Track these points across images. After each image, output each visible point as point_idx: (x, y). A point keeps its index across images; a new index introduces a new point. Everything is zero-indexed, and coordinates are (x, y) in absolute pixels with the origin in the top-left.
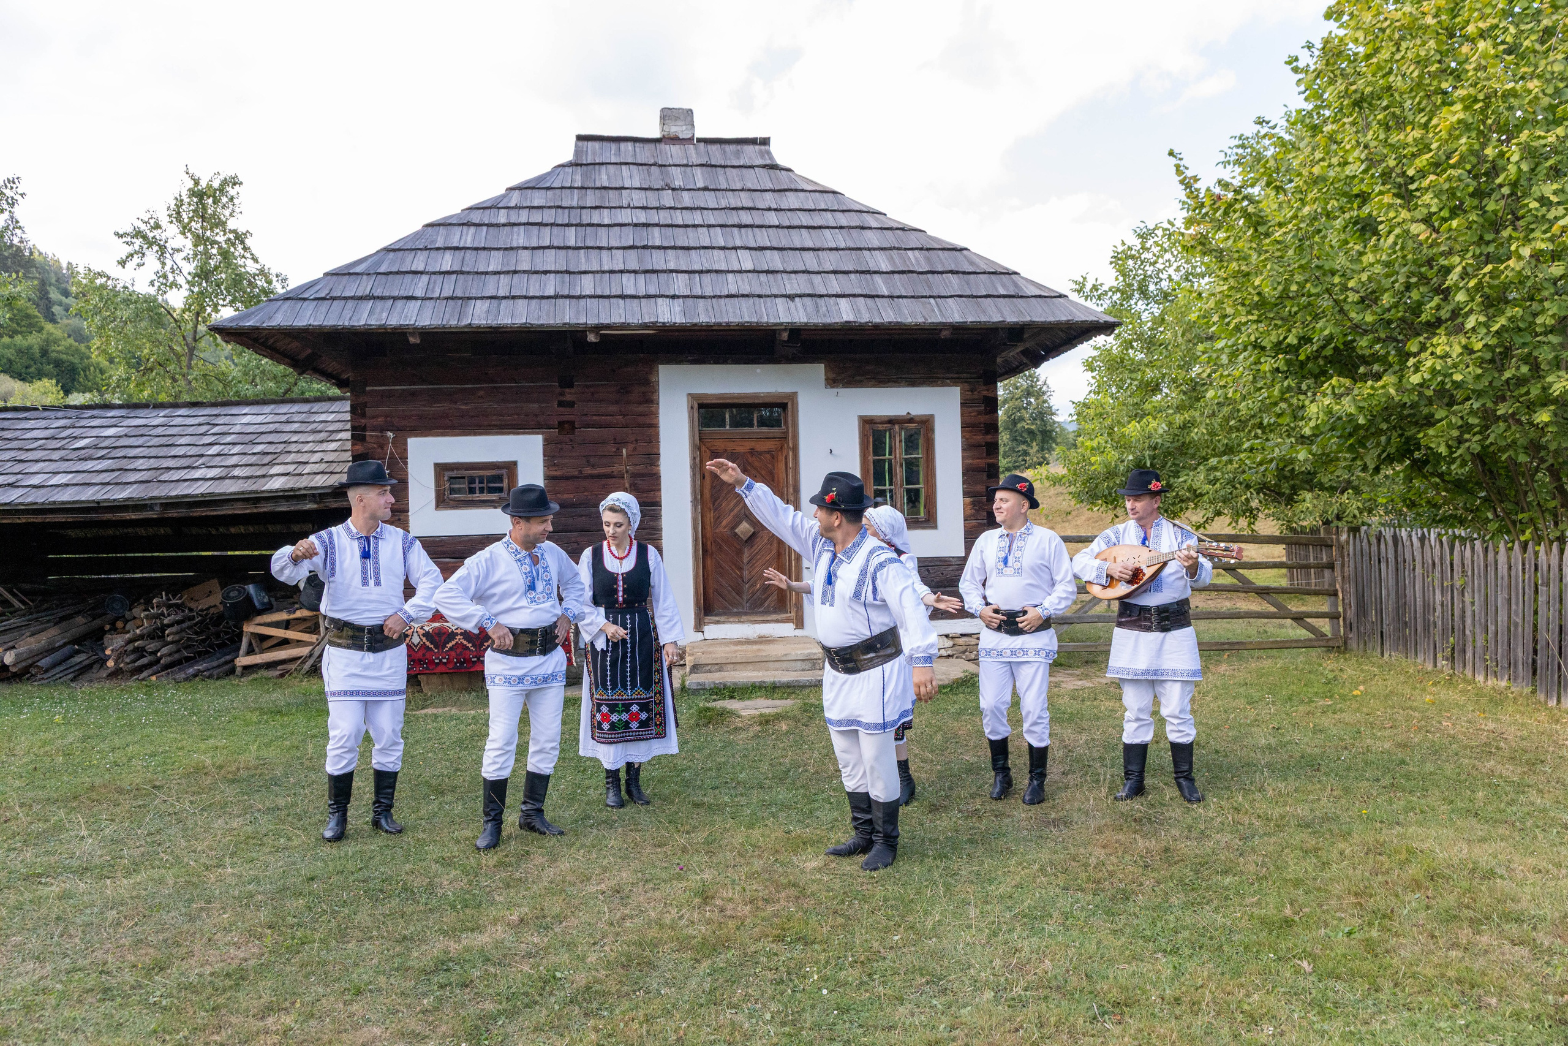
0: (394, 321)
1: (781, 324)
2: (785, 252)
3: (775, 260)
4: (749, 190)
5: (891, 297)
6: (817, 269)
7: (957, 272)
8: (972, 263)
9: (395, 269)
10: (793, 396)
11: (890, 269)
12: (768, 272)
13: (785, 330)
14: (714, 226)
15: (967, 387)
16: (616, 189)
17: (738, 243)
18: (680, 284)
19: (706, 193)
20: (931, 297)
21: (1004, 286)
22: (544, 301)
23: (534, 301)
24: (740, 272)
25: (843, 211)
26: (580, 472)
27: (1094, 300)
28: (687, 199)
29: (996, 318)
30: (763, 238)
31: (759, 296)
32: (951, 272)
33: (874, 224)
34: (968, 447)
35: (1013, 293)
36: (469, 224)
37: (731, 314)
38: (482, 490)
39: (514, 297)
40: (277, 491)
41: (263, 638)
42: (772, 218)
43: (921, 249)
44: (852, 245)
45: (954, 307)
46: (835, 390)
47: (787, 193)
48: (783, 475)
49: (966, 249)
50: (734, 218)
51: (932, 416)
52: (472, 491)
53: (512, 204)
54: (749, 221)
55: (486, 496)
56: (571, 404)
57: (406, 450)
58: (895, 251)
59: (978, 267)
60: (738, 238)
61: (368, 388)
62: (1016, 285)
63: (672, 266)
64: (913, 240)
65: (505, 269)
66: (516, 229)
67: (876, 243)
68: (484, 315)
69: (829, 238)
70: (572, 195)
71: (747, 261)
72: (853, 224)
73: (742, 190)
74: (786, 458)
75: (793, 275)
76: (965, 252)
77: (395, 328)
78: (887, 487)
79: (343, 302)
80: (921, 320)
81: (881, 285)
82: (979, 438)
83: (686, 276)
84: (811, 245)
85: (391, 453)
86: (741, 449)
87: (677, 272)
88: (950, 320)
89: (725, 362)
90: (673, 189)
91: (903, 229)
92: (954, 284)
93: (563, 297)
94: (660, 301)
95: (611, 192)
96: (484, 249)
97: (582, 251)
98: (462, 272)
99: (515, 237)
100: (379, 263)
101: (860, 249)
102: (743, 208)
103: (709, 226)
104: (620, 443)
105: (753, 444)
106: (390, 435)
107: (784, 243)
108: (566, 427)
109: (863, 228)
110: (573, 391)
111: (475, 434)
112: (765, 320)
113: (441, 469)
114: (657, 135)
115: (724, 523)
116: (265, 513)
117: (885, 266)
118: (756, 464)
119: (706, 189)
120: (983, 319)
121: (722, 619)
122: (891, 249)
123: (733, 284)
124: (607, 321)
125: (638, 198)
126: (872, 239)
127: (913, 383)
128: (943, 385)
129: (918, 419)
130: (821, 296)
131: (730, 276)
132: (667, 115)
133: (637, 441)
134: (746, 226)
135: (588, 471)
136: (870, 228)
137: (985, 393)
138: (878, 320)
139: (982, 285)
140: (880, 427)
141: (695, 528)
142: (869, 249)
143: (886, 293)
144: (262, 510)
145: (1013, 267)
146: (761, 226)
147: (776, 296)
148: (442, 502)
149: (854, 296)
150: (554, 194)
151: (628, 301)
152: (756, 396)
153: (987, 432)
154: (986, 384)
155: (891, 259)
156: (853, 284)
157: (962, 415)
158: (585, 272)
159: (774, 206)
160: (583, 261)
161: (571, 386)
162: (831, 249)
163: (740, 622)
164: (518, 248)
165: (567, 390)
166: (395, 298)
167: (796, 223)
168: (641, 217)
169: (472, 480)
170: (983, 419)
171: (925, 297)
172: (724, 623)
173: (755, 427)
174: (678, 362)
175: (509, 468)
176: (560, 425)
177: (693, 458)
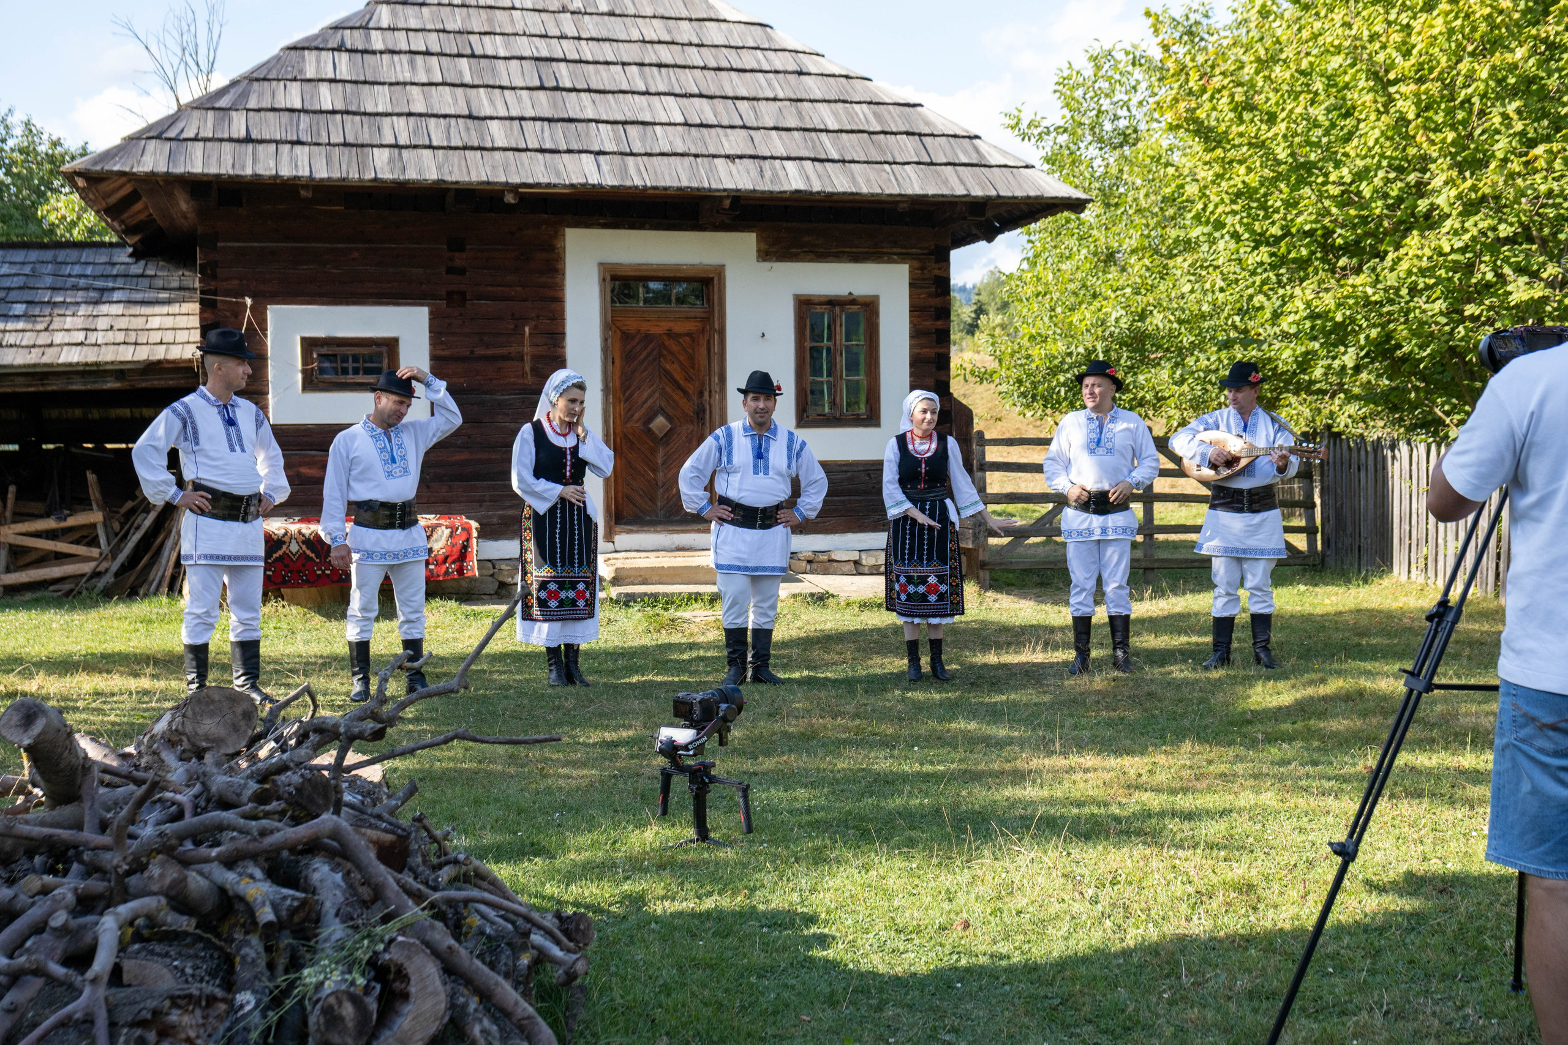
0: (286, 172)
1: (725, 190)
2: (716, 101)
3: (705, 111)
4: (663, 17)
5: (843, 161)
6: (755, 125)
7: (913, 134)
8: (927, 123)
9: (266, 104)
10: (720, 271)
11: (836, 127)
12: (702, 125)
13: (728, 197)
14: (629, 64)
15: (916, 264)
16: (504, 9)
17: (662, 88)
18: (605, 138)
19: (613, 19)
20: (886, 162)
21: (965, 152)
22: (451, 152)
23: (441, 152)
24: (670, 124)
25: (775, 50)
26: (472, 352)
27: (1033, 140)
28: (591, 26)
29: (960, 191)
30: (689, 81)
31: (696, 156)
32: (908, 133)
33: (813, 70)
34: (917, 334)
35: (975, 161)
36: (340, 48)
37: (667, 178)
38: (356, 371)
39: (416, 147)
40: (78, 364)
41: (26, 550)
42: (694, 56)
43: (870, 103)
44: (793, 96)
45: (913, 176)
46: (767, 265)
47: (707, 23)
48: (704, 362)
49: (920, 105)
50: (650, 55)
51: (877, 297)
52: (345, 371)
53: (385, 25)
54: (670, 61)
55: (361, 379)
56: (462, 272)
57: (265, 320)
58: (841, 105)
59: (935, 127)
60: (659, 81)
61: (220, 244)
62: (977, 150)
63: (590, 114)
64: (858, 91)
65: (397, 110)
66: (396, 58)
67: (819, 95)
68: (387, 169)
69: (761, 85)
70: (454, 14)
71: (673, 110)
72: (790, 68)
73: (654, 17)
74: (709, 342)
75: (729, 131)
76: (919, 109)
77: (289, 179)
78: (825, 378)
79: (217, 144)
80: (879, 191)
81: (829, 146)
82: (928, 324)
83: (609, 126)
84: (745, 94)
85: (249, 322)
86: (655, 330)
87: (597, 121)
88: (910, 192)
89: (641, 227)
90: (573, 13)
91: (847, 77)
92: (908, 148)
93: (473, 148)
94: (583, 156)
95: (497, 12)
96: (365, 82)
97: (482, 90)
98: (348, 112)
99: (398, 68)
100: (245, 95)
101: (801, 100)
102: (660, 42)
103: (624, 64)
104: (520, 320)
105: (671, 325)
106: (249, 301)
107: (713, 90)
108: (456, 298)
109: (800, 73)
110: (464, 255)
111: (348, 303)
112: (706, 185)
113: (309, 344)
115: (637, 416)
116: (54, 392)
117: (832, 125)
118: (675, 348)
119: (612, 14)
120: (946, 192)
121: (634, 528)
122: (836, 101)
123: (665, 139)
124: (530, 181)
125: (535, 24)
126: (814, 87)
127: (856, 258)
128: (890, 261)
129: (861, 300)
130: (765, 158)
131: (658, 128)
133: (538, 317)
134: (667, 66)
135: (481, 351)
136: (809, 74)
137: (937, 272)
138: (829, 189)
139: (940, 151)
140: (819, 309)
141: (606, 421)
142: (811, 101)
143: (836, 157)
144: (50, 388)
145: (974, 131)
146: (684, 67)
147: (714, 156)
148: (312, 382)
149: (801, 159)
150: (432, 14)
151: (547, 155)
152: (678, 267)
153: (938, 318)
154: (937, 261)
155: (835, 114)
156: (796, 143)
157: (911, 296)
158: (491, 118)
159: (696, 41)
160: (484, 103)
161: (462, 249)
162: (767, 99)
163: (656, 532)
164: (405, 84)
165: (457, 254)
166: (277, 142)
167: (725, 64)
168: (543, 49)
169: (345, 359)
170: (934, 302)
171: (880, 163)
172: (637, 532)
173: (673, 305)
174: (588, 226)
175: (391, 344)
176: (450, 295)
177: (605, 340)
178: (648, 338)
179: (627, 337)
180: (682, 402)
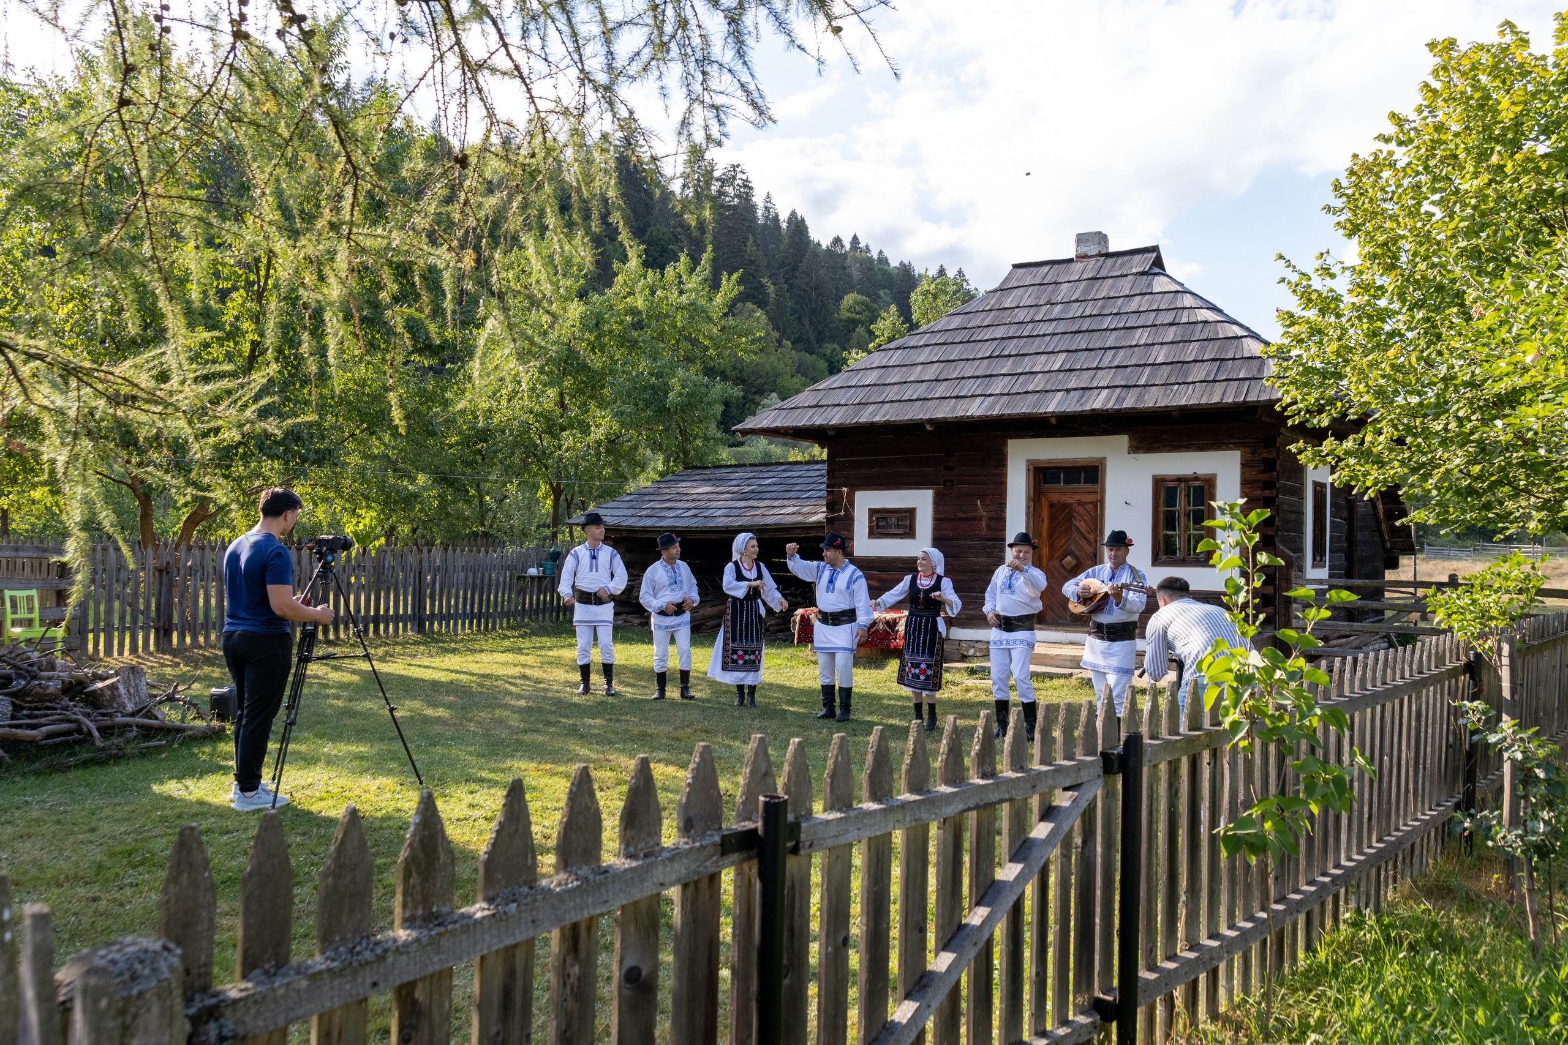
0: (819, 422)
2: (1093, 352)
3: (1080, 360)
4: (1109, 298)
5: (1145, 386)
6: (1105, 366)
7: (1217, 360)
8: (1238, 350)
10: (1102, 461)
11: (1164, 361)
12: (1068, 370)
14: (1057, 334)
15: (1248, 450)
16: (1012, 308)
17: (1064, 348)
18: (1000, 385)
19: (1074, 305)
20: (1177, 384)
22: (908, 403)
23: (902, 404)
24: (1048, 372)
25: (1168, 310)
26: (956, 515)
28: (1057, 311)
29: (1215, 400)
30: (1086, 341)
32: (1213, 360)
33: (1185, 320)
35: (1249, 376)
37: (1016, 407)
38: (894, 527)
39: (892, 402)
42: (1105, 323)
44: (1151, 341)
45: (1190, 391)
46: (1135, 455)
51: (1215, 475)
52: (889, 527)
53: (937, 329)
55: (898, 531)
56: (952, 469)
57: (853, 499)
58: (1181, 344)
59: (1240, 353)
60: (1068, 342)
61: (837, 459)
62: (1261, 368)
63: (1004, 371)
65: (901, 381)
66: (926, 349)
67: (1170, 339)
69: (1137, 337)
70: (979, 317)
71: (1059, 362)
72: (1167, 322)
73: (1103, 299)
74: (1097, 508)
75: (1084, 372)
78: (1176, 532)
81: (1144, 376)
82: (1258, 493)
83: (1010, 378)
84: (1117, 345)
85: (847, 501)
86: (1070, 501)
87: (1005, 375)
88: (1178, 404)
89: (1054, 436)
90: (1051, 304)
92: (1204, 371)
93: (920, 400)
94: (978, 398)
95: (1006, 312)
97: (955, 363)
98: (875, 385)
99: (922, 355)
100: (835, 381)
101: (1153, 345)
102: (1090, 316)
103: (1054, 334)
104: (977, 496)
105: (1078, 497)
106: (847, 489)
107: (1099, 344)
108: (948, 484)
109: (1172, 324)
110: (953, 459)
111: (894, 489)
112: (1036, 410)
113: (872, 512)
114: (1072, 254)
115: (1057, 555)
117: (1161, 359)
118: (1082, 512)
119: (1076, 301)
120: (1204, 401)
122: (1179, 342)
123: (1036, 382)
126: (1172, 334)
127: (1201, 448)
128: (1226, 449)
129: (1203, 478)
130: (1091, 389)
131: (1038, 376)
132: (1081, 239)
133: (992, 494)
134: (1081, 332)
135: (960, 515)
136: (1178, 324)
138: (1118, 407)
139: (1228, 371)
140: (1170, 484)
142: (1161, 344)
143: (1143, 383)
146: (1091, 331)
147: (1059, 390)
148: (873, 534)
149: (1116, 387)
151: (958, 400)
152: (1075, 460)
153: (1264, 488)
154: (1266, 447)
155: (1172, 352)
156: (1122, 376)
157: (1243, 474)
158: (947, 380)
159: (1116, 311)
160: (950, 371)
161: (953, 456)
162: (1131, 347)
163: (1057, 630)
164: (917, 364)
165: (950, 459)
167: (1122, 325)
168: (1012, 331)
169: (889, 520)
170: (1262, 477)
171: (1172, 384)
173: (1082, 485)
174: (1022, 437)
175: (911, 513)
176: (945, 483)
177: (1028, 507)
178: (1066, 506)
179: (1052, 505)
180: (1086, 547)
